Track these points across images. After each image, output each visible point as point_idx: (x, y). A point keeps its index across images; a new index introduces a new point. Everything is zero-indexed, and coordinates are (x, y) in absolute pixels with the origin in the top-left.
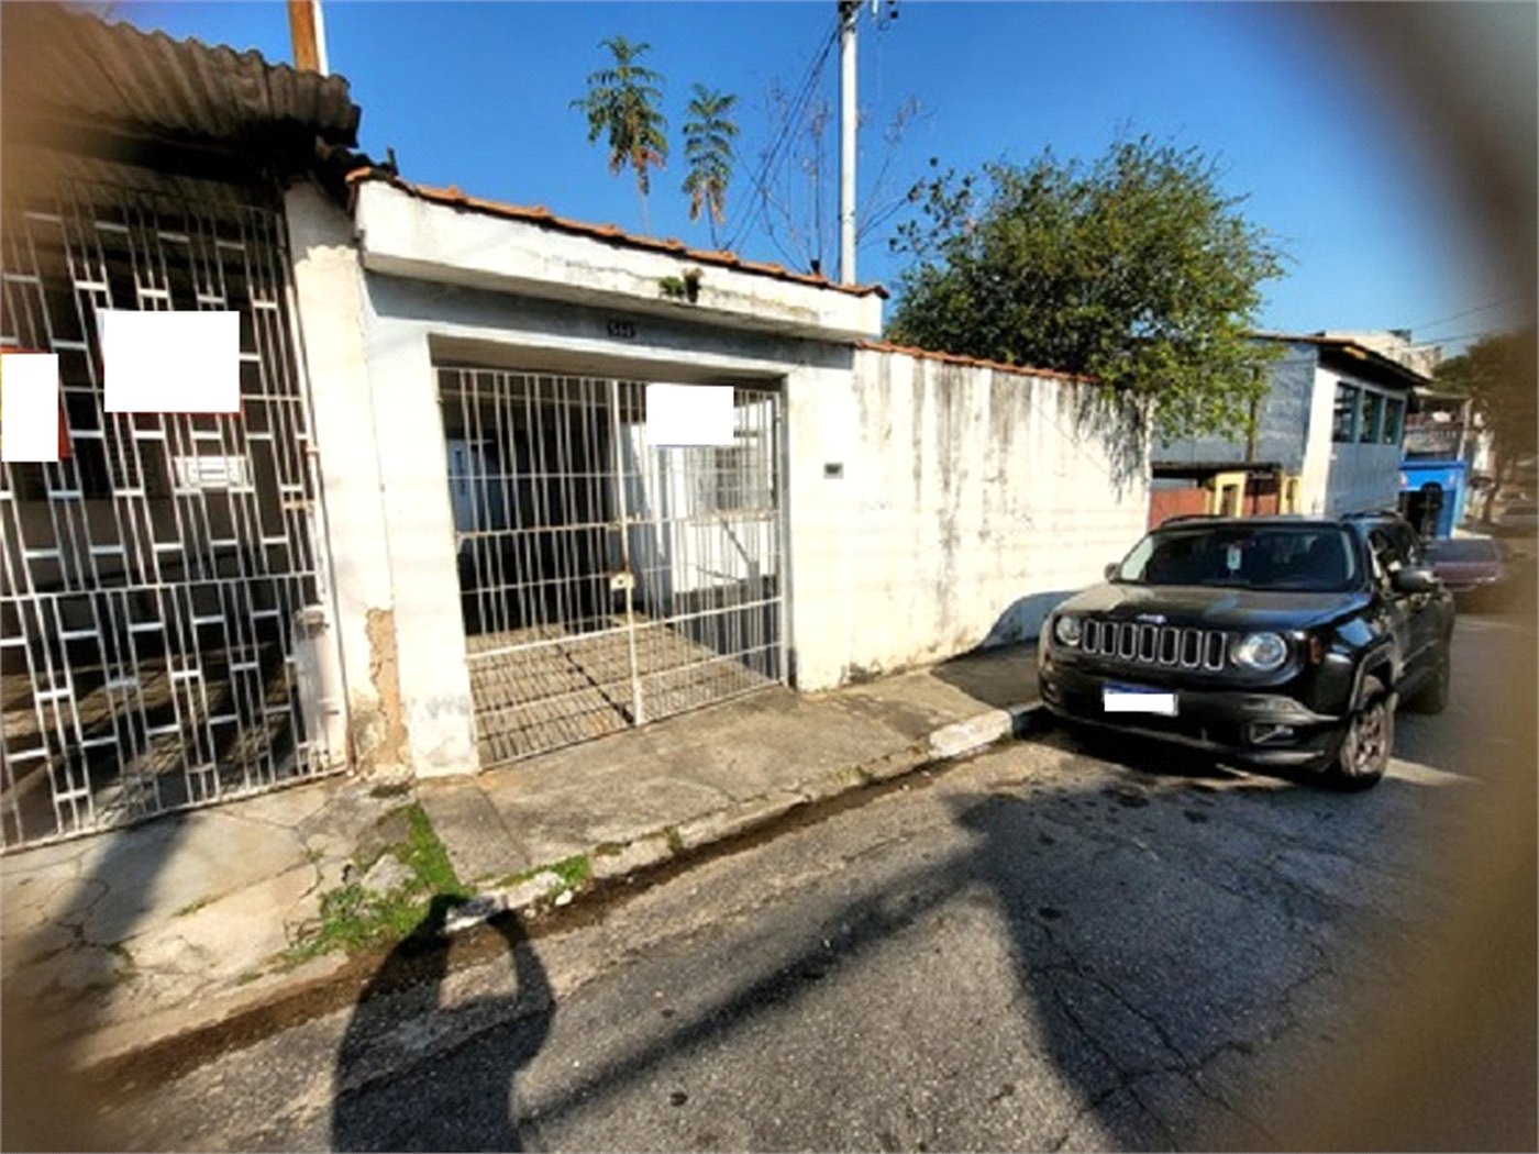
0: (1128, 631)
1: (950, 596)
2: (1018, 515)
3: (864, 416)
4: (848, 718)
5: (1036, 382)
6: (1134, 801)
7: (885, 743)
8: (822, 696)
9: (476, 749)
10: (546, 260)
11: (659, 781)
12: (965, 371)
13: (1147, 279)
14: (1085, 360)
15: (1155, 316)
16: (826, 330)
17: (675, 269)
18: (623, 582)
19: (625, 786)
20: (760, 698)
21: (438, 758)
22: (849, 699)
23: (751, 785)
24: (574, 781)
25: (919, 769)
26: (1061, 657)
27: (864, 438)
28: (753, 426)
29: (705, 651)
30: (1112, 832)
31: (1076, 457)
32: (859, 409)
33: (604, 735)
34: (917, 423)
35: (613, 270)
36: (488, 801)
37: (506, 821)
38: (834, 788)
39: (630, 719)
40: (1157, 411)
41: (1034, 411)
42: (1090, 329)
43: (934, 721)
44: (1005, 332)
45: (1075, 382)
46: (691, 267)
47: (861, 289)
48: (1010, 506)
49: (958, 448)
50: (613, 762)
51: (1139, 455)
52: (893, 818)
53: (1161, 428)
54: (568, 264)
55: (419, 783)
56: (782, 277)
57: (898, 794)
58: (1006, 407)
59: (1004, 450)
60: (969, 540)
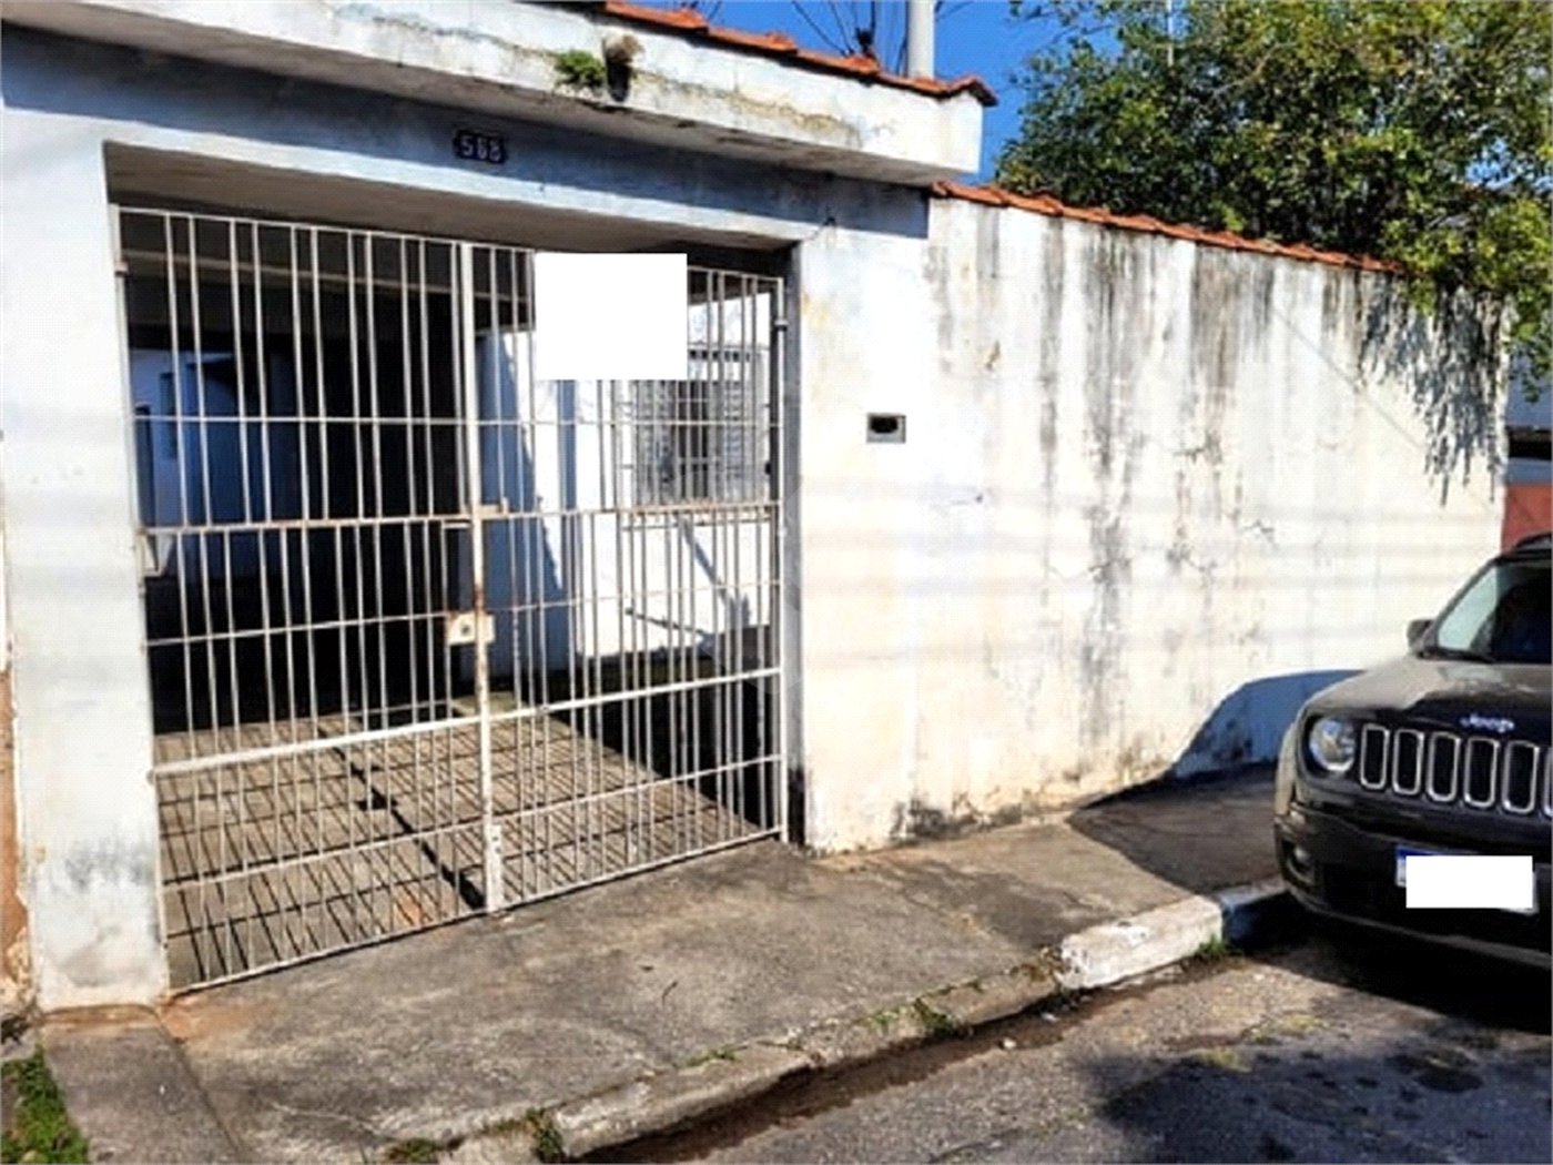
0: (1445, 748)
1: (1109, 674)
2: (1243, 522)
3: (946, 326)
4: (903, 906)
5: (1281, 269)
6: (1452, 1080)
7: (972, 955)
8: (856, 862)
9: (163, 952)
10: (338, 13)
11: (526, 1023)
12: (1144, 245)
13: (1494, 82)
14: (1378, 229)
15: (1513, 151)
16: (873, 160)
17: (585, 37)
18: (471, 629)
19: (456, 1030)
20: (734, 864)
21: (84, 968)
22: (910, 869)
23: (708, 1033)
24: (358, 1020)
25: (1035, 1009)
26: (1321, 798)
27: (946, 366)
28: (733, 336)
29: (626, 771)
30: (1407, 1139)
31: (1357, 413)
32: (936, 310)
33: (425, 930)
34: (1050, 341)
35: (466, 35)
36: (182, 1056)
37: (214, 1097)
38: (866, 1043)
39: (475, 898)
40: (1516, 327)
41: (1277, 324)
42: (1385, 173)
43: (1071, 915)
44: (1225, 172)
45: (1356, 272)
46: (616, 33)
47: (943, 86)
48: (1230, 501)
49: (1128, 391)
50: (438, 985)
51: (1483, 411)
52: (981, 1103)
53: (1527, 362)
54: (379, 20)
55: (43, 1019)
56: (789, 59)
57: (992, 1055)
58: (1223, 315)
59: (1219, 399)
60: (1148, 566)
